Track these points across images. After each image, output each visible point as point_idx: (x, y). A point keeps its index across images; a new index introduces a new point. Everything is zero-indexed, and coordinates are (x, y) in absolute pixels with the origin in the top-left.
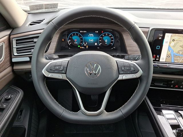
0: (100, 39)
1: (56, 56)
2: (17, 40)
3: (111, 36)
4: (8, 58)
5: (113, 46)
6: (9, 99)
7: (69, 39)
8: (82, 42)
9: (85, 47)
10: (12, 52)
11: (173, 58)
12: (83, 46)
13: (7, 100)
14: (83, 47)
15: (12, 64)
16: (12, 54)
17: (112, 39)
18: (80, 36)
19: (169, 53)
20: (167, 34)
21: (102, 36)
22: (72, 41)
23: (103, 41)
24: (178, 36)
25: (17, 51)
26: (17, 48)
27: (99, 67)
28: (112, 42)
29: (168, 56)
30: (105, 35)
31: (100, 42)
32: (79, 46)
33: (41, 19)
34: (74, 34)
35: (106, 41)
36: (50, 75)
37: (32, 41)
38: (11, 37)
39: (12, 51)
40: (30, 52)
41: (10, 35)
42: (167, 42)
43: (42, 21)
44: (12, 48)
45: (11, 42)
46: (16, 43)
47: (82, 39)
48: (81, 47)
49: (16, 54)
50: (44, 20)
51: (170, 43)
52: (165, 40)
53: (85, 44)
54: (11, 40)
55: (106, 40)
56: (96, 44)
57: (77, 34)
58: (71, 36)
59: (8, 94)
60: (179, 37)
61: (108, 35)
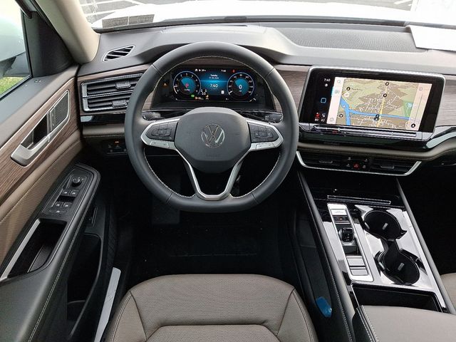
0: (230, 84)
1: (156, 115)
2: (88, 86)
3: (249, 79)
4: (75, 117)
5: (253, 96)
6: (79, 184)
7: (176, 83)
8: (198, 88)
9: (204, 97)
10: (80, 106)
11: (348, 118)
12: (201, 96)
13: (75, 185)
14: (200, 98)
15: (81, 126)
16: (81, 108)
17: (251, 84)
18: (194, 78)
19: (342, 109)
20: (337, 79)
21: (233, 79)
22: (181, 86)
23: (235, 87)
24: (355, 81)
25: (88, 103)
26: (88, 99)
27: (223, 131)
28: (251, 89)
29: (340, 115)
30: (238, 76)
31: (230, 89)
32: (193, 96)
33: (126, 47)
34: (184, 75)
35: (240, 87)
36: (151, 143)
37: (114, 88)
38: (78, 80)
39: (80, 104)
40: (111, 106)
41: (76, 77)
42: (337, 92)
43: (129, 51)
44: (80, 98)
45: (79, 88)
46: (88, 91)
47: (197, 83)
48: (196, 98)
49: (87, 109)
50: (132, 49)
51: (343, 93)
52: (334, 89)
53: (204, 91)
54: (79, 85)
55: (241, 85)
56: (223, 92)
57: (190, 75)
58: (179, 77)
59: (76, 176)
60: (357, 84)
61: (244, 76)
